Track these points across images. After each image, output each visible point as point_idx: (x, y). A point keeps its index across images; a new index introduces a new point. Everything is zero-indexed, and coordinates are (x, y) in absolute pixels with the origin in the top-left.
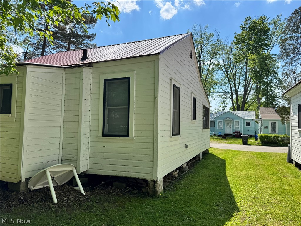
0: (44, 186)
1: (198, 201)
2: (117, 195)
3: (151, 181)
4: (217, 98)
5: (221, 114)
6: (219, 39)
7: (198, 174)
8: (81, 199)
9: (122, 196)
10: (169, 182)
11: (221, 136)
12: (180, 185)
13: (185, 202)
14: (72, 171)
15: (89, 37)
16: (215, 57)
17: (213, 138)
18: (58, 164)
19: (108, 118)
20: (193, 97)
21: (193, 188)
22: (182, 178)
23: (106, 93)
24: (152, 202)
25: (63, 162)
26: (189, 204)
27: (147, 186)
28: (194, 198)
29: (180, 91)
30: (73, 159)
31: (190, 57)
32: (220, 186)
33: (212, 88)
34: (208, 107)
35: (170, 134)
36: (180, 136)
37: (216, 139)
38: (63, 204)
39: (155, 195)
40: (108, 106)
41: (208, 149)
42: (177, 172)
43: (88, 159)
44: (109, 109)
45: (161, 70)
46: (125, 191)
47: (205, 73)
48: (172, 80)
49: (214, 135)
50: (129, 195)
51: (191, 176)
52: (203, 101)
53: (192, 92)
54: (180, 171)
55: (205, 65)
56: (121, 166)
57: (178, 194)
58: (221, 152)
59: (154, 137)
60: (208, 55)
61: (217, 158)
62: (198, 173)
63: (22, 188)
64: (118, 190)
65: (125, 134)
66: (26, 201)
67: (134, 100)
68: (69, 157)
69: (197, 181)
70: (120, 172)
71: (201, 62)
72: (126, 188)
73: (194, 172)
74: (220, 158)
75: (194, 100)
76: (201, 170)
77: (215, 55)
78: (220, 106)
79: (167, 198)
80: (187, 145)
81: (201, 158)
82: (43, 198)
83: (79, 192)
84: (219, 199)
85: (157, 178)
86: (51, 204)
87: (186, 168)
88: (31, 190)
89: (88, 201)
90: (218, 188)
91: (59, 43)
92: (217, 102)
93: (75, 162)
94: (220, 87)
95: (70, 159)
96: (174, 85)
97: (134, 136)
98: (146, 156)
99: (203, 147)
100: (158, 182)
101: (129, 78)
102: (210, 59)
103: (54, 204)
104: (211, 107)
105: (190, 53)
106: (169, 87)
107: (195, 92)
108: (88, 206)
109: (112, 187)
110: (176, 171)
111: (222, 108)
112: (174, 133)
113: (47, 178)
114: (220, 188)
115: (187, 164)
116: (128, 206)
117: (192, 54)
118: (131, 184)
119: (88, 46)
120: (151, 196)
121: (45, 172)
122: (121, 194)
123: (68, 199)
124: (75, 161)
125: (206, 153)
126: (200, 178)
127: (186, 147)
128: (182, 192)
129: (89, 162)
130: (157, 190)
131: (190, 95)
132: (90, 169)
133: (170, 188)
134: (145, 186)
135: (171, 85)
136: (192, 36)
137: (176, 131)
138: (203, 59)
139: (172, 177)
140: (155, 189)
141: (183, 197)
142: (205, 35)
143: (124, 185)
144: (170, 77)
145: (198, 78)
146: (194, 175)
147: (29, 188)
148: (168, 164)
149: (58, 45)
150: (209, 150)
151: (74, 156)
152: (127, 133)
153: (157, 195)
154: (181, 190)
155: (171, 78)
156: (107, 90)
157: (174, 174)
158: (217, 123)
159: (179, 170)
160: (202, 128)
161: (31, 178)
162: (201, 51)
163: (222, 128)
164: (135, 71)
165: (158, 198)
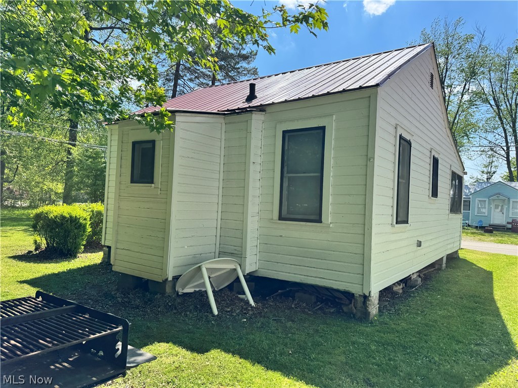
0: (196, 289)
1: (443, 334)
2: (304, 312)
3: (360, 295)
4: (475, 157)
5: (485, 187)
6: (484, 44)
7: (440, 292)
8: (251, 313)
9: (312, 314)
10: (387, 301)
11: (482, 228)
12: (408, 308)
13: (419, 334)
14: (235, 270)
15: (245, 58)
16: (474, 79)
17: (466, 231)
18: (215, 258)
19: (287, 192)
20: (434, 156)
21: (432, 314)
22: (410, 296)
23: (286, 153)
24: (362, 328)
25: (220, 255)
26: (425, 337)
27: (351, 303)
28: (434, 329)
29: (411, 146)
30: (236, 252)
31: (429, 85)
32: (482, 314)
33: (465, 137)
34: (461, 174)
35: (392, 222)
36: (409, 225)
37: (473, 233)
38: (226, 317)
39: (365, 318)
40: (287, 173)
41: (457, 251)
42: (401, 287)
43: (256, 254)
44: (289, 178)
45: (380, 113)
46: (314, 308)
47: (453, 108)
48: (399, 128)
49: (469, 226)
50: (322, 314)
51: (426, 294)
52: (450, 162)
53: (432, 147)
54: (406, 285)
55: (454, 95)
56: (308, 268)
57: (406, 320)
58: (484, 257)
59: (364, 224)
60: (459, 76)
61: (474, 267)
62: (439, 290)
63: (168, 289)
64: (304, 305)
65: (317, 217)
66: (175, 308)
67: (332, 163)
68: (231, 249)
69: (438, 304)
70: (306, 277)
71: (445, 89)
72: (315, 303)
73: (432, 288)
74: (482, 268)
75: (436, 162)
76: (445, 287)
77: (475, 75)
78: (483, 172)
79: (386, 325)
80: (421, 242)
81: (444, 265)
82: (198, 306)
83: (247, 302)
84: (480, 335)
85: (370, 292)
86: (210, 316)
87: (417, 281)
88: (180, 294)
89: (261, 317)
90: (479, 318)
91: (199, 70)
92: (475, 163)
93: (239, 257)
94: (484, 135)
95: (232, 252)
96: (401, 136)
97: (330, 221)
98: (351, 254)
99: (449, 247)
100: (372, 298)
101: (323, 129)
102: (464, 84)
103: (213, 315)
104: (466, 173)
105: (429, 78)
106: (392, 140)
107: (438, 148)
108: (262, 323)
109: (294, 299)
110: (400, 285)
111: (485, 176)
112: (399, 219)
113: (202, 277)
114: (481, 318)
115: (418, 274)
116: (323, 330)
117: (434, 79)
118: (324, 298)
119: (244, 72)
120: (358, 319)
121: (200, 268)
122: (309, 312)
123: (231, 311)
124: (239, 255)
125: (453, 258)
126: (444, 298)
127: (419, 244)
128: (411, 318)
129: (258, 259)
130: (370, 310)
131: (428, 153)
132: (260, 270)
133: (390, 310)
134: (347, 303)
135: (396, 137)
136: (434, 48)
137: (402, 217)
138: (449, 82)
139: (392, 293)
140: (366, 309)
141: (413, 326)
142: (455, 37)
143: (313, 299)
144: (394, 122)
145: (442, 122)
146: (431, 292)
147: (176, 290)
148: (386, 271)
149: (198, 73)
150: (459, 252)
151: (237, 248)
152: (318, 216)
153: (369, 318)
154: (409, 315)
155: (397, 125)
156: (286, 148)
157: (395, 289)
158: (475, 203)
159: (404, 283)
160: (448, 212)
161: (181, 276)
162: (447, 69)
163: (485, 213)
164: (334, 116)
165: (371, 323)
